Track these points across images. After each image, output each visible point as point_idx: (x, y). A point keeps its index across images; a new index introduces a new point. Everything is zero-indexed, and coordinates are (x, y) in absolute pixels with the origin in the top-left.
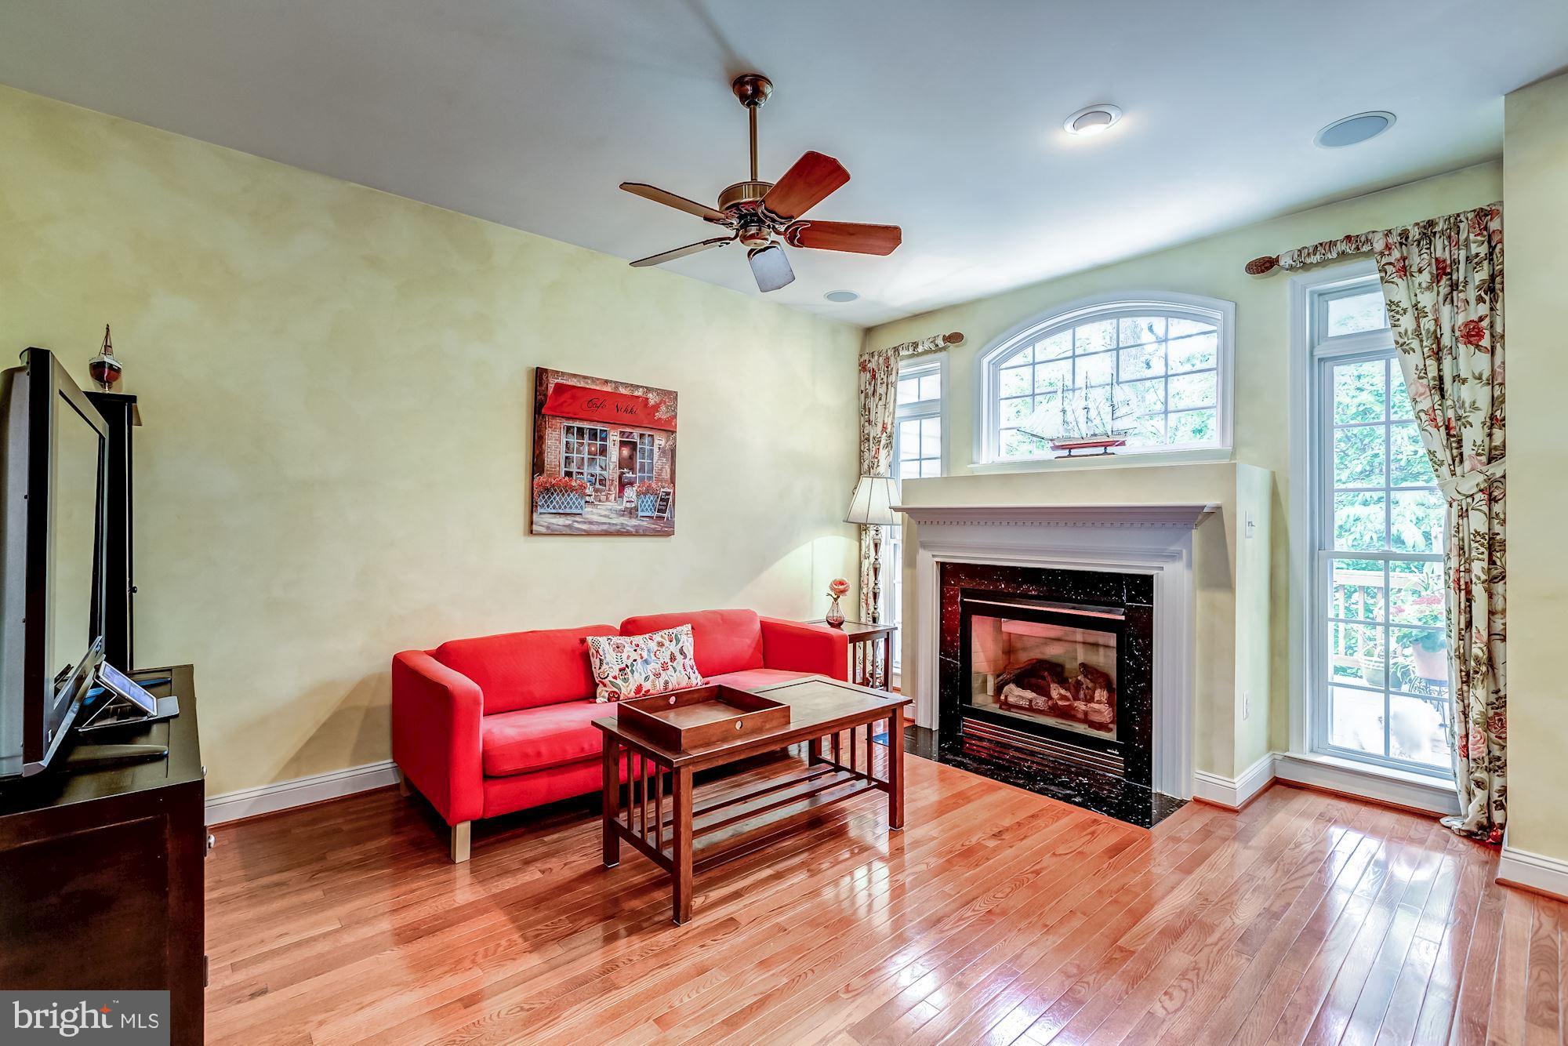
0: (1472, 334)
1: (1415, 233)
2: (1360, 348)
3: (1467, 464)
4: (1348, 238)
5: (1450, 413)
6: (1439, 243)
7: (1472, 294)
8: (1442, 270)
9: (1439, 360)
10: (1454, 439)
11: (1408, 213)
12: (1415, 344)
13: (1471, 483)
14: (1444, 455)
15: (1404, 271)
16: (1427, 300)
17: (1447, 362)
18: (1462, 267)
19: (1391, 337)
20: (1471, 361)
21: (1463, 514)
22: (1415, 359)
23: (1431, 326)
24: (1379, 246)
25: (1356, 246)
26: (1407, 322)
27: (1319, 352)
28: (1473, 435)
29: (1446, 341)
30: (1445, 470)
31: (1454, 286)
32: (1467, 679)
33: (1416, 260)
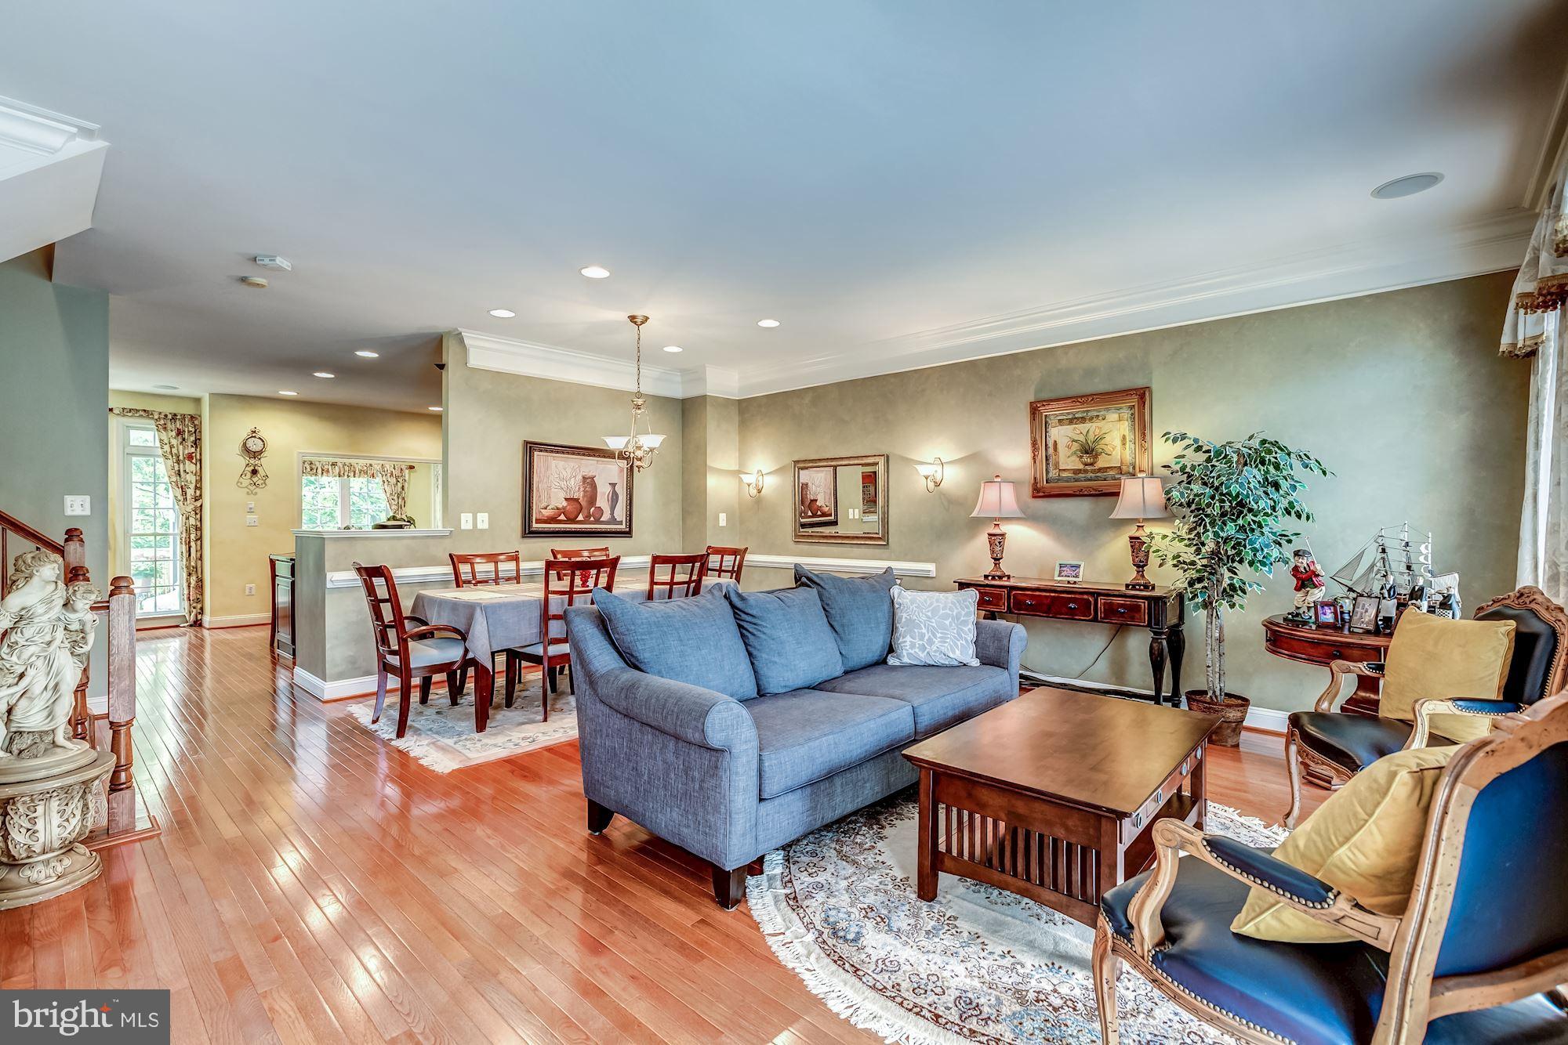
0: (190, 457)
1: (170, 417)
2: (145, 452)
3: (188, 501)
4: (145, 411)
5: (183, 484)
6: (178, 422)
7: (190, 444)
8: (179, 433)
9: (179, 464)
10: (184, 493)
11: (168, 408)
12: (170, 457)
13: (190, 508)
14: (181, 498)
15: (165, 429)
16: (174, 442)
17: (181, 465)
18: (186, 433)
19: (160, 452)
20: (190, 467)
21: (187, 518)
22: (170, 462)
23: (176, 452)
24: (156, 417)
25: (148, 414)
26: (167, 448)
27: (127, 451)
28: (190, 492)
29: (181, 458)
30: (181, 503)
31: (184, 439)
32: (190, 575)
33: (169, 425)
